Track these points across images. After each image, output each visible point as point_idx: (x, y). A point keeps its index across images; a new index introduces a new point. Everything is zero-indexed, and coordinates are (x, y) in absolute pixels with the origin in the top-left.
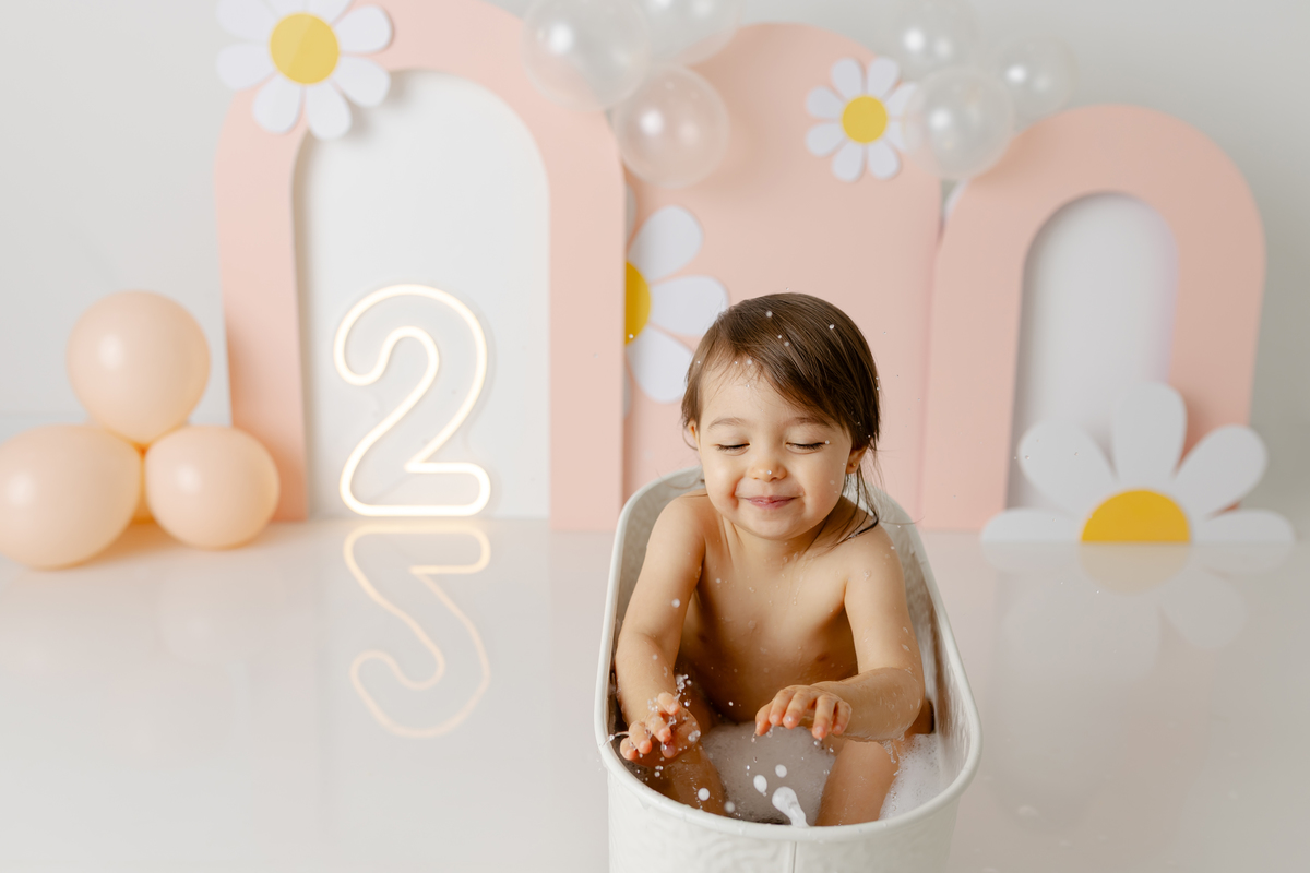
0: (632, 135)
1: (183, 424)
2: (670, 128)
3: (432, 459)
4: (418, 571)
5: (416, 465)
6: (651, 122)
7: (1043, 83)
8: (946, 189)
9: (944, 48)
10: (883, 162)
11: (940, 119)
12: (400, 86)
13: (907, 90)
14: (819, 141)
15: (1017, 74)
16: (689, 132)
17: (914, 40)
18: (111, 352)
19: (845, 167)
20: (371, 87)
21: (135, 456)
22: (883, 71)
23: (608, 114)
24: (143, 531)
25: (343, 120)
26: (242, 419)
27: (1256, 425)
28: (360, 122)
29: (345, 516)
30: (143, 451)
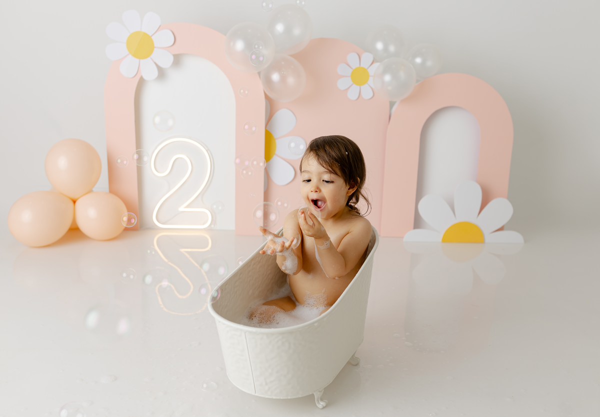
0: (268, 81)
1: (91, 191)
2: (283, 79)
3: (188, 206)
4: (183, 250)
5: (182, 209)
6: (275, 77)
7: (429, 63)
8: (392, 104)
9: (392, 48)
10: (367, 93)
11: (387, 78)
12: (177, 60)
13: (376, 65)
14: (342, 84)
15: (418, 60)
16: (291, 80)
17: (380, 46)
18: (62, 163)
19: (352, 95)
20: (166, 61)
21: (72, 203)
22: (367, 58)
23: (259, 73)
24: (74, 233)
25: (155, 73)
26: (113, 190)
27: (509, 198)
28: (162, 74)
29: (154, 228)
30: (74, 202)
